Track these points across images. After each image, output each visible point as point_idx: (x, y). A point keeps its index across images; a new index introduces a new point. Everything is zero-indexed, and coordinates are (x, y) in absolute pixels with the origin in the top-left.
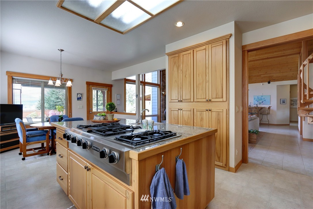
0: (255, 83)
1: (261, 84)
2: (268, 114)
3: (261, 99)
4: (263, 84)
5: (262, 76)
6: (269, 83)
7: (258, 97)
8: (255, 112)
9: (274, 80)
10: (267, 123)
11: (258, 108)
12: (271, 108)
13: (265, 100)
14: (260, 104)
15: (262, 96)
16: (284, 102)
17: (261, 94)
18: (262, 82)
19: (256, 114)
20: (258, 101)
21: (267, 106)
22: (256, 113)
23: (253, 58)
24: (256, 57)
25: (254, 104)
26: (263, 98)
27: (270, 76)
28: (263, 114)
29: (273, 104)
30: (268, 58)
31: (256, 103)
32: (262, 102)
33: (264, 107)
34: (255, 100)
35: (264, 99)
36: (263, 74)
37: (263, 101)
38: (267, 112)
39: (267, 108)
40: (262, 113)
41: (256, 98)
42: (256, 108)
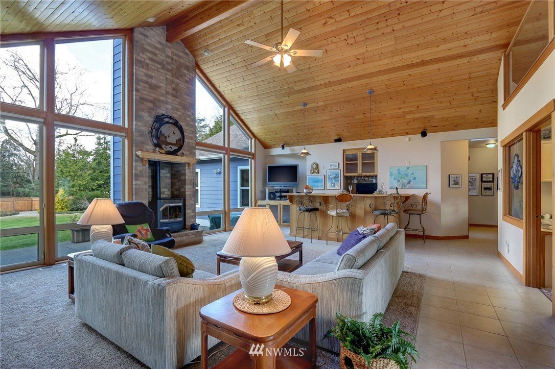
0: (393, 135)
1: (407, 138)
2: (423, 211)
3: (407, 175)
4: (409, 139)
5: (408, 117)
6: (424, 134)
7: (398, 170)
8: (392, 208)
9: (437, 129)
10: (421, 233)
11: (401, 196)
12: (429, 197)
13: (415, 179)
14: (403, 186)
15: (408, 168)
16: (456, 183)
17: (406, 164)
18: (407, 134)
19: (395, 215)
20: (398, 181)
21: (420, 193)
22: (394, 211)
23: (386, 61)
24: (396, 59)
25: (391, 188)
26: (410, 172)
27: (426, 118)
28: (410, 212)
29: (433, 188)
30: (424, 63)
31: (396, 184)
32: (409, 183)
33: (413, 195)
34: (393, 177)
35: (413, 174)
36: (411, 112)
37: (410, 181)
38: (420, 207)
39: (419, 197)
40: (410, 210)
41: (396, 172)
42: (395, 198)
